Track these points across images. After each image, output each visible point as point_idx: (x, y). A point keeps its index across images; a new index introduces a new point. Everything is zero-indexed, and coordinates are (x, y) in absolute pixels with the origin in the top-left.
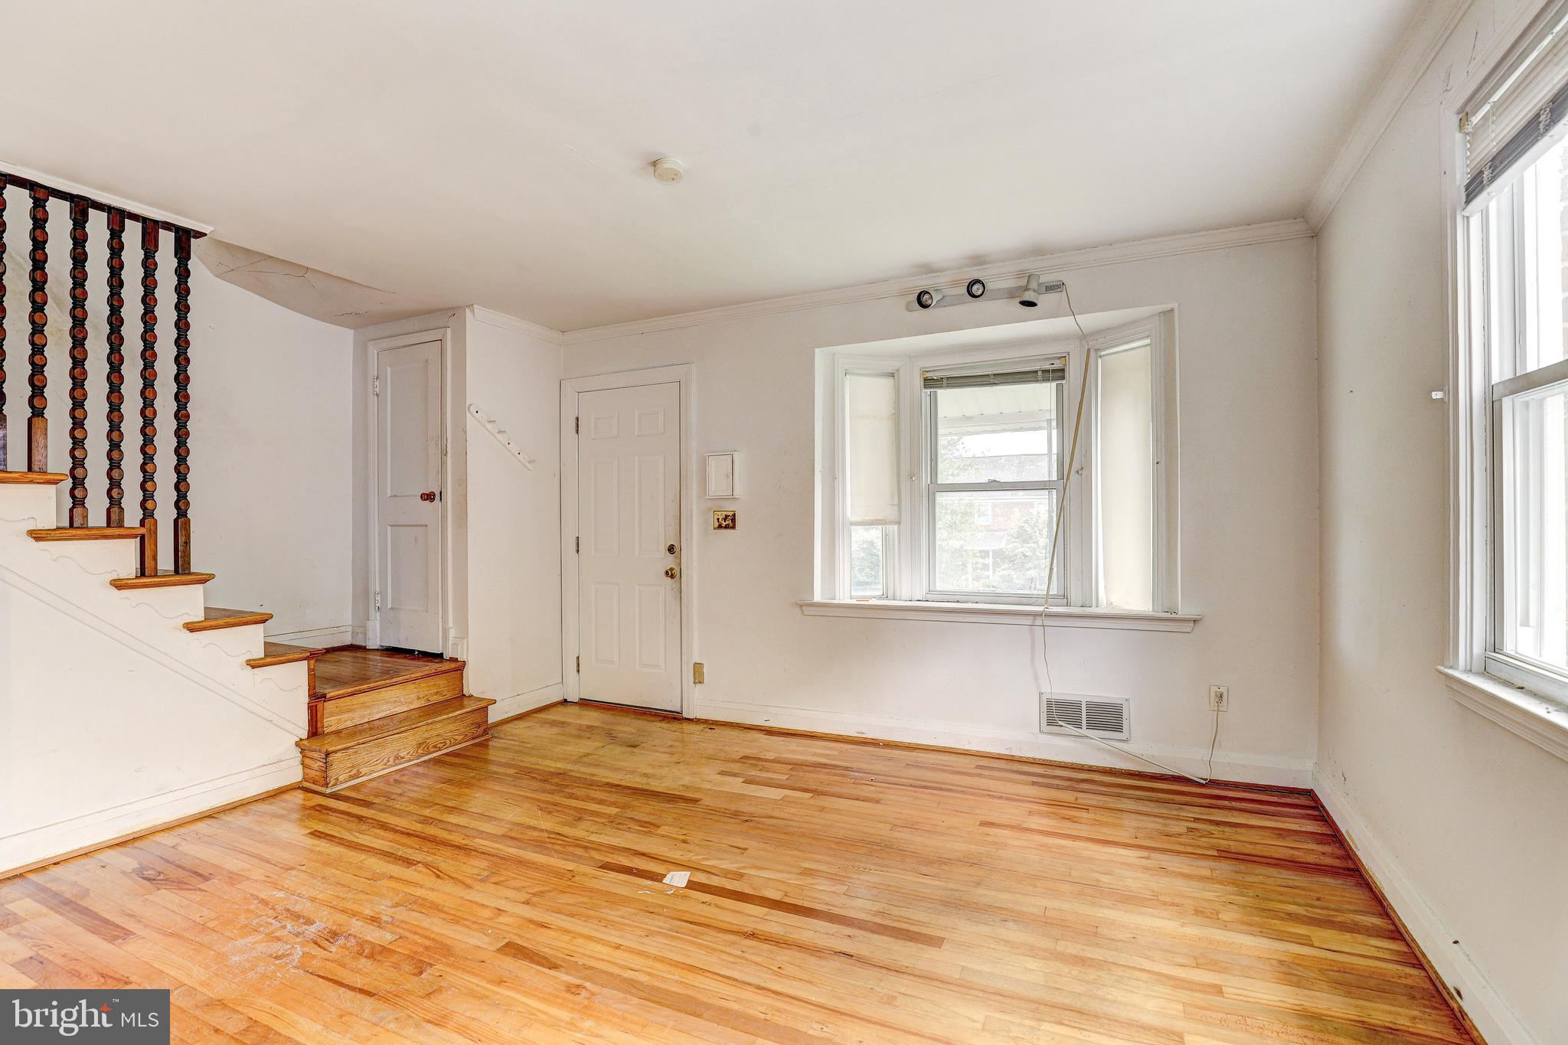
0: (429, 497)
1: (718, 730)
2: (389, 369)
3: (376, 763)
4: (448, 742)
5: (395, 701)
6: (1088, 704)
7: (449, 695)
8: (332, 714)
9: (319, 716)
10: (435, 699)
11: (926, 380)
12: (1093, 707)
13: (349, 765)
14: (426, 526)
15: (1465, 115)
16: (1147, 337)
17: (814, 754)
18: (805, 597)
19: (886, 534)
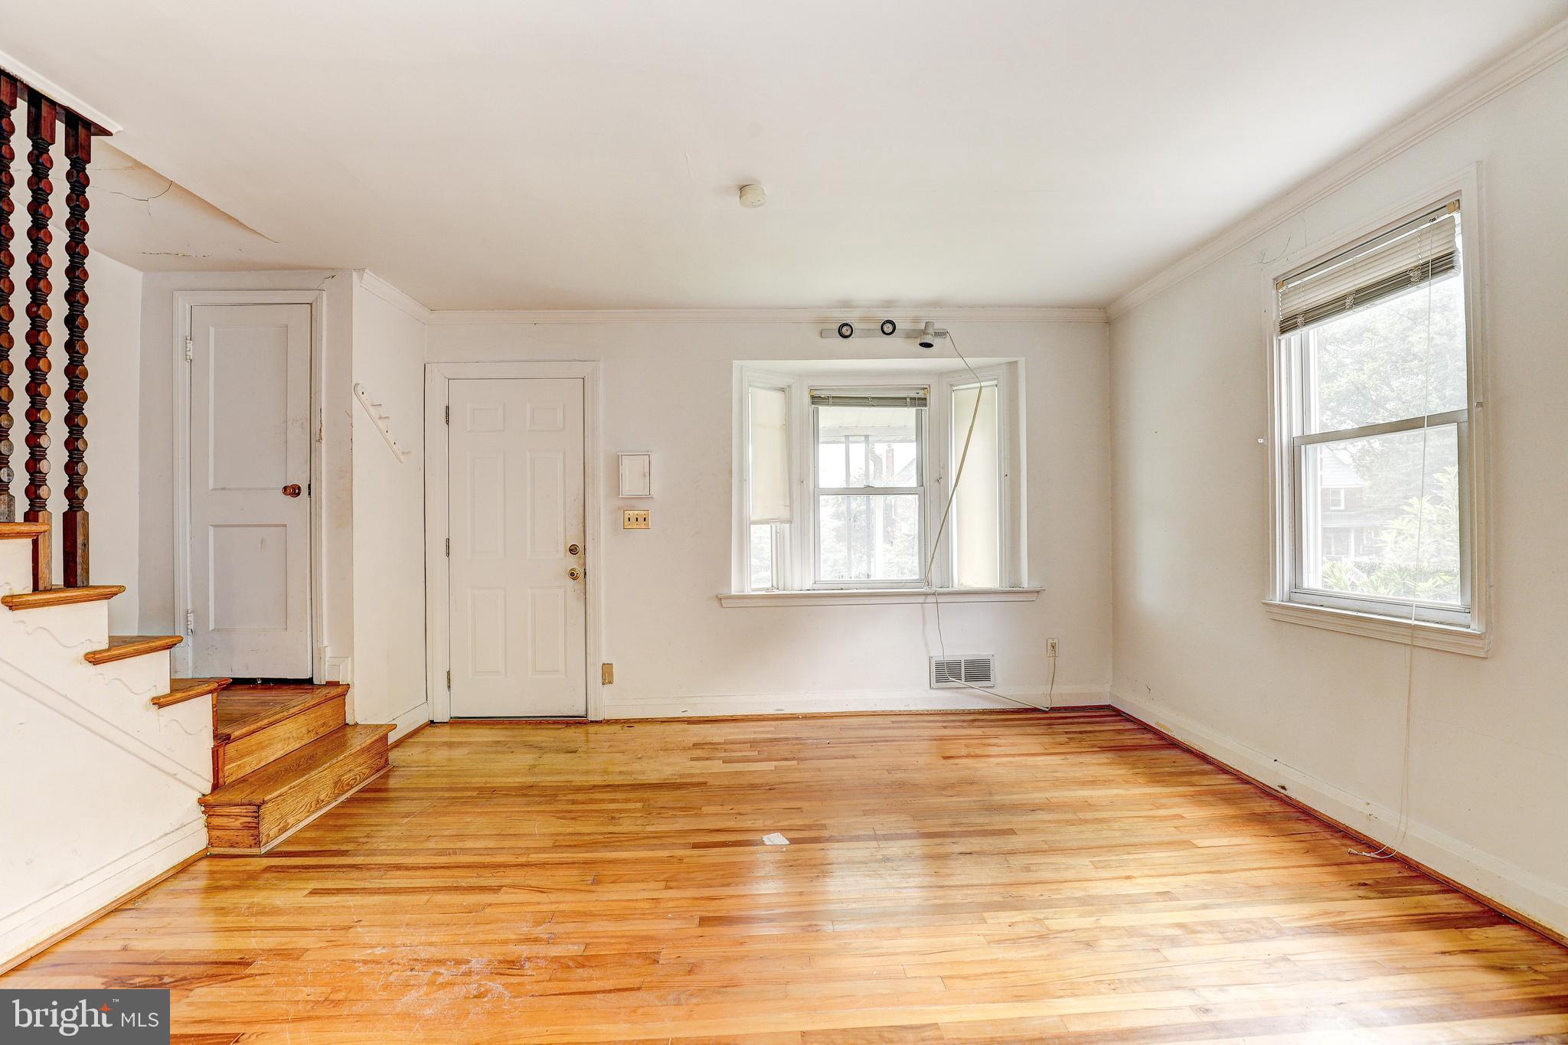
0: (293, 491)
1: (637, 727)
2: (212, 330)
3: (299, 812)
4: (358, 777)
5: (289, 738)
6: (966, 662)
7: (333, 725)
8: (233, 760)
9: (223, 762)
10: (322, 731)
11: (813, 397)
12: (971, 664)
13: (278, 817)
14: (285, 526)
15: (1280, 282)
16: (994, 379)
17: (755, 733)
18: (723, 592)
19: (777, 532)
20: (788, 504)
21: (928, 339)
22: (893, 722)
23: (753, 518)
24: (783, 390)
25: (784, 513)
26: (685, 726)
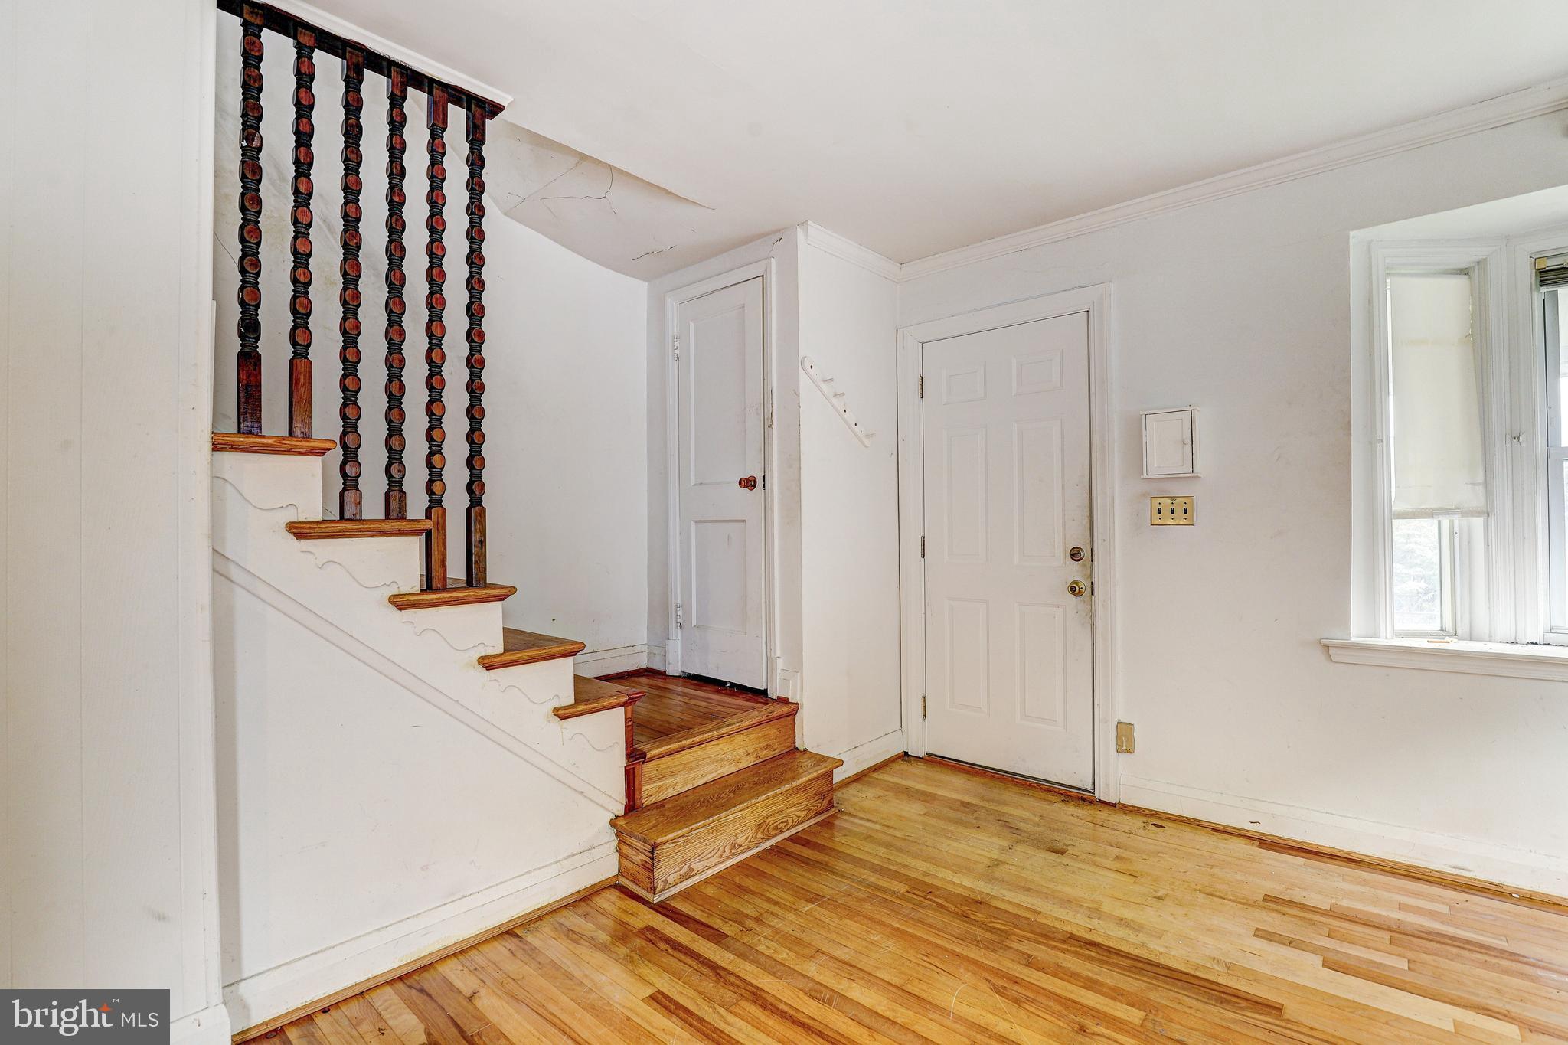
0: (748, 483)
1: (1170, 827)
2: (692, 324)
3: (708, 856)
4: (790, 820)
5: (722, 760)
7: (779, 749)
8: (651, 780)
9: (637, 783)
10: (765, 754)
11: (1542, 272)
13: (679, 860)
14: (744, 521)
17: (1402, 907)
18: (1335, 635)
19: (1452, 534)
20: (1480, 480)
23: (1398, 507)
24: (1465, 272)
25: (1471, 499)
26: (1253, 849)
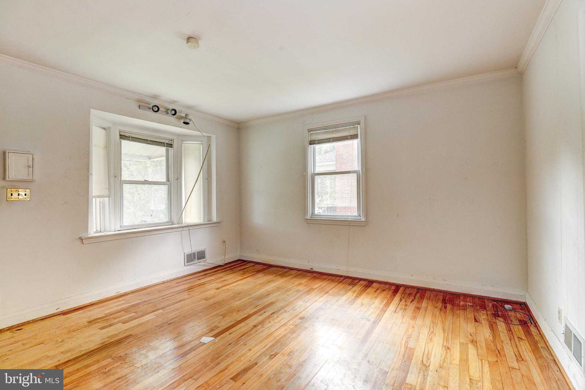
6: (198, 253)
11: (120, 135)
12: (199, 253)
15: (309, 131)
16: (201, 141)
18: (83, 235)
19: (100, 202)
20: (108, 187)
21: (188, 121)
22: (177, 283)
23: (93, 195)
24: (104, 129)
25: (106, 192)
26: (63, 317)
